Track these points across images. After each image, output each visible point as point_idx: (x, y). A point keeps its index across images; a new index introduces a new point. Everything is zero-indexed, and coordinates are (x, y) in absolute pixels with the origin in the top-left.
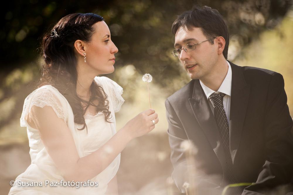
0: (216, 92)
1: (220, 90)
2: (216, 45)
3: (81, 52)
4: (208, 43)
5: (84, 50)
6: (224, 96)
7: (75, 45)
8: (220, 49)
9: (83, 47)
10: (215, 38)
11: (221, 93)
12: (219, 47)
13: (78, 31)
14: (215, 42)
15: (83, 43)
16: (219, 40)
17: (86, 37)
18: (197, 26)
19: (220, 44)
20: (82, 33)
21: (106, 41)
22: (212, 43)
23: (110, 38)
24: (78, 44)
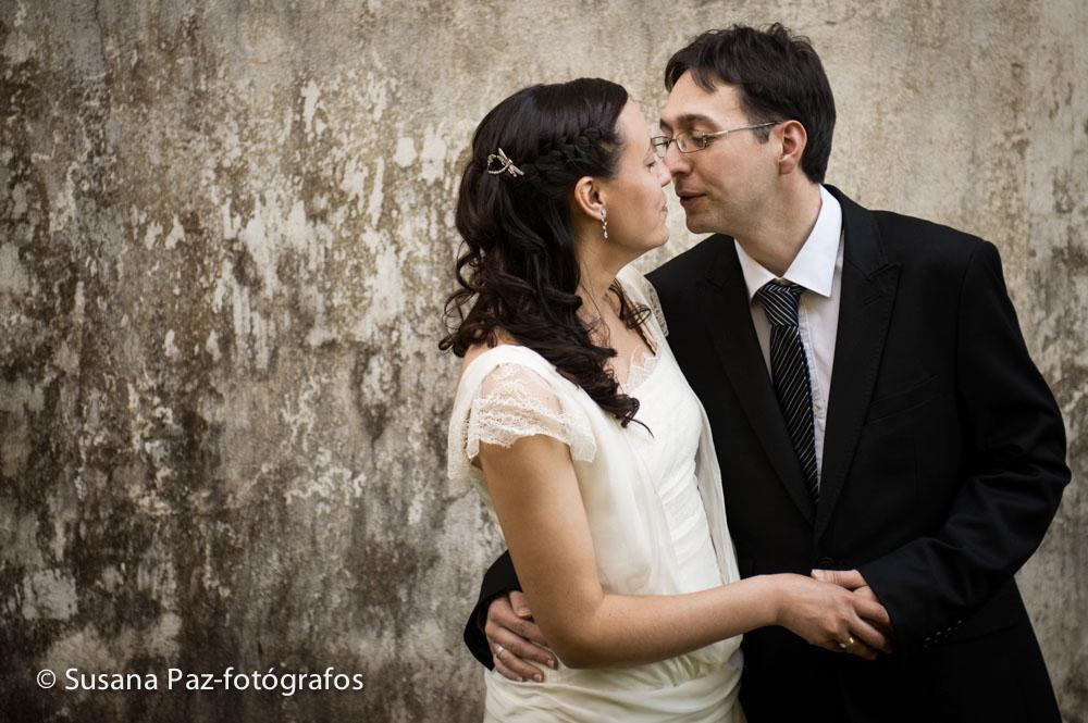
0: (778, 280)
3: (592, 208)
6: (800, 294)
8: (789, 155)
9: (598, 194)
10: (776, 122)
12: (785, 152)
14: (771, 137)
16: (788, 130)
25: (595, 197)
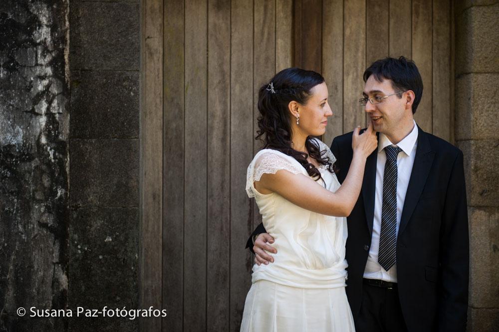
0: (394, 145)
1: (399, 145)
2: (404, 99)
3: (295, 113)
4: (395, 97)
5: (298, 112)
6: (399, 152)
7: (289, 106)
8: (408, 103)
9: (297, 108)
10: (404, 91)
11: (398, 148)
12: (408, 101)
13: (296, 93)
14: (403, 97)
15: (298, 105)
16: (408, 94)
17: (302, 100)
18: (387, 78)
19: (409, 98)
20: (299, 95)
21: (322, 105)
22: (400, 97)
23: (326, 101)
24: (292, 105)
25: (297, 109)
